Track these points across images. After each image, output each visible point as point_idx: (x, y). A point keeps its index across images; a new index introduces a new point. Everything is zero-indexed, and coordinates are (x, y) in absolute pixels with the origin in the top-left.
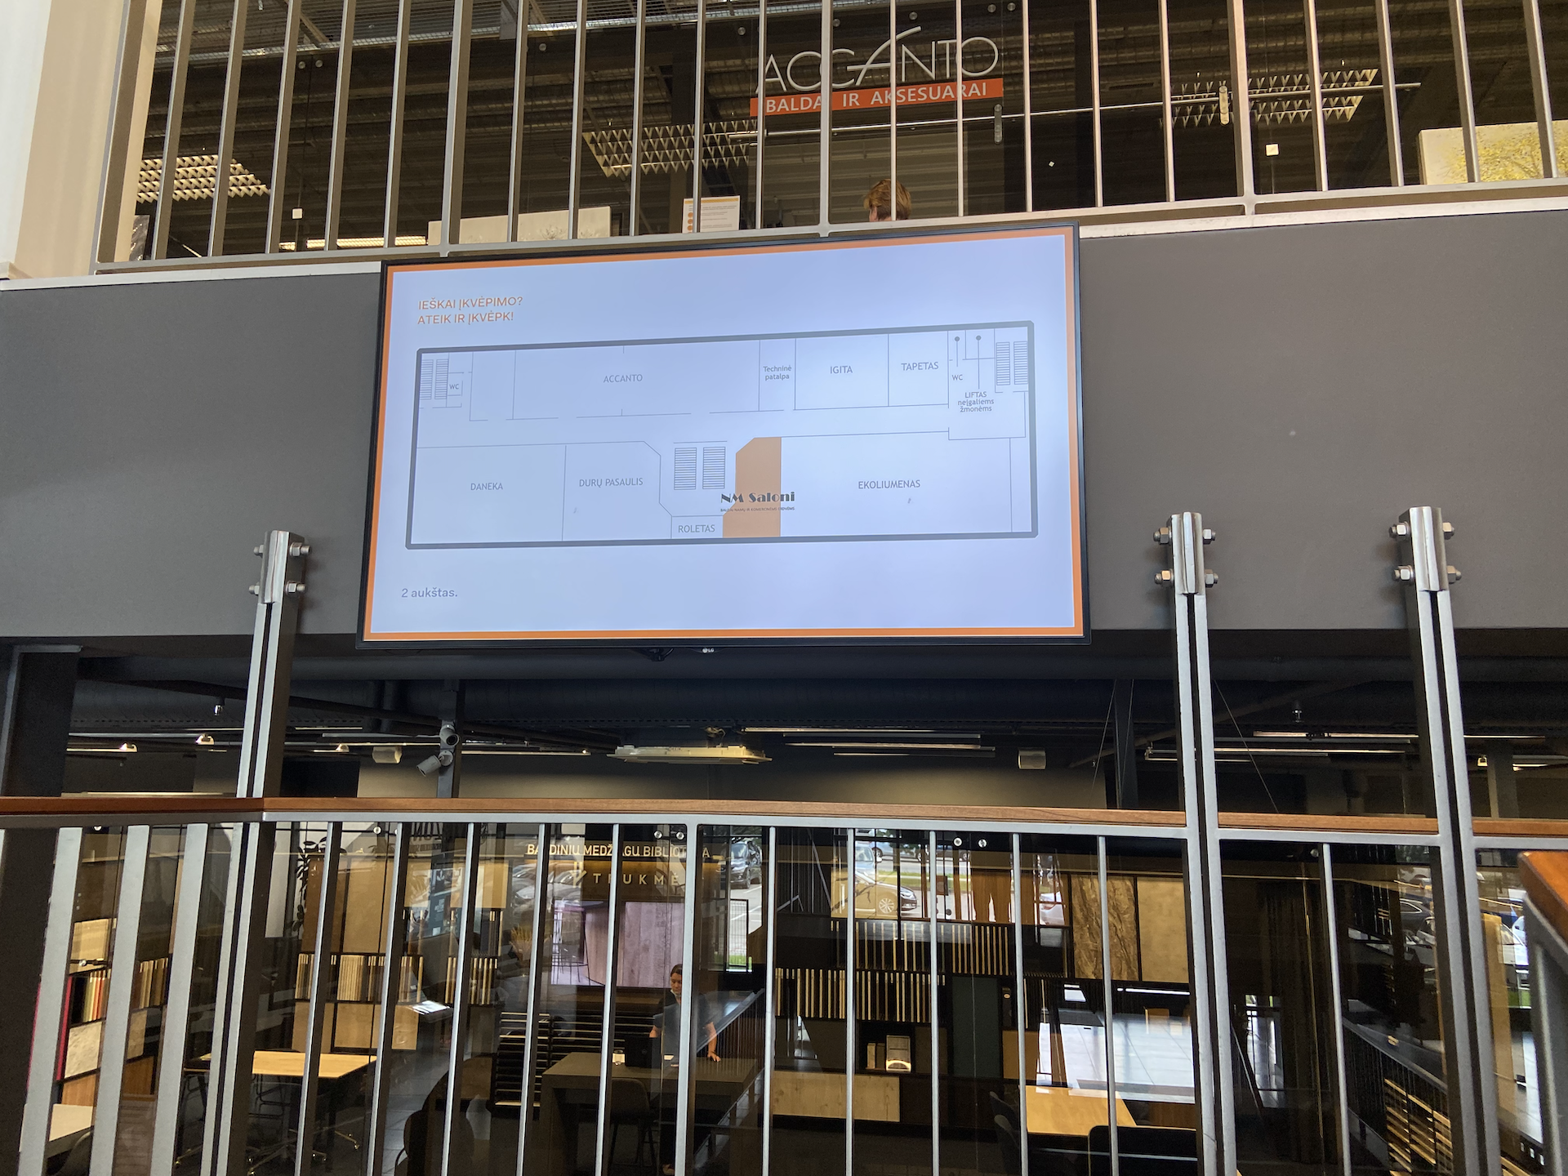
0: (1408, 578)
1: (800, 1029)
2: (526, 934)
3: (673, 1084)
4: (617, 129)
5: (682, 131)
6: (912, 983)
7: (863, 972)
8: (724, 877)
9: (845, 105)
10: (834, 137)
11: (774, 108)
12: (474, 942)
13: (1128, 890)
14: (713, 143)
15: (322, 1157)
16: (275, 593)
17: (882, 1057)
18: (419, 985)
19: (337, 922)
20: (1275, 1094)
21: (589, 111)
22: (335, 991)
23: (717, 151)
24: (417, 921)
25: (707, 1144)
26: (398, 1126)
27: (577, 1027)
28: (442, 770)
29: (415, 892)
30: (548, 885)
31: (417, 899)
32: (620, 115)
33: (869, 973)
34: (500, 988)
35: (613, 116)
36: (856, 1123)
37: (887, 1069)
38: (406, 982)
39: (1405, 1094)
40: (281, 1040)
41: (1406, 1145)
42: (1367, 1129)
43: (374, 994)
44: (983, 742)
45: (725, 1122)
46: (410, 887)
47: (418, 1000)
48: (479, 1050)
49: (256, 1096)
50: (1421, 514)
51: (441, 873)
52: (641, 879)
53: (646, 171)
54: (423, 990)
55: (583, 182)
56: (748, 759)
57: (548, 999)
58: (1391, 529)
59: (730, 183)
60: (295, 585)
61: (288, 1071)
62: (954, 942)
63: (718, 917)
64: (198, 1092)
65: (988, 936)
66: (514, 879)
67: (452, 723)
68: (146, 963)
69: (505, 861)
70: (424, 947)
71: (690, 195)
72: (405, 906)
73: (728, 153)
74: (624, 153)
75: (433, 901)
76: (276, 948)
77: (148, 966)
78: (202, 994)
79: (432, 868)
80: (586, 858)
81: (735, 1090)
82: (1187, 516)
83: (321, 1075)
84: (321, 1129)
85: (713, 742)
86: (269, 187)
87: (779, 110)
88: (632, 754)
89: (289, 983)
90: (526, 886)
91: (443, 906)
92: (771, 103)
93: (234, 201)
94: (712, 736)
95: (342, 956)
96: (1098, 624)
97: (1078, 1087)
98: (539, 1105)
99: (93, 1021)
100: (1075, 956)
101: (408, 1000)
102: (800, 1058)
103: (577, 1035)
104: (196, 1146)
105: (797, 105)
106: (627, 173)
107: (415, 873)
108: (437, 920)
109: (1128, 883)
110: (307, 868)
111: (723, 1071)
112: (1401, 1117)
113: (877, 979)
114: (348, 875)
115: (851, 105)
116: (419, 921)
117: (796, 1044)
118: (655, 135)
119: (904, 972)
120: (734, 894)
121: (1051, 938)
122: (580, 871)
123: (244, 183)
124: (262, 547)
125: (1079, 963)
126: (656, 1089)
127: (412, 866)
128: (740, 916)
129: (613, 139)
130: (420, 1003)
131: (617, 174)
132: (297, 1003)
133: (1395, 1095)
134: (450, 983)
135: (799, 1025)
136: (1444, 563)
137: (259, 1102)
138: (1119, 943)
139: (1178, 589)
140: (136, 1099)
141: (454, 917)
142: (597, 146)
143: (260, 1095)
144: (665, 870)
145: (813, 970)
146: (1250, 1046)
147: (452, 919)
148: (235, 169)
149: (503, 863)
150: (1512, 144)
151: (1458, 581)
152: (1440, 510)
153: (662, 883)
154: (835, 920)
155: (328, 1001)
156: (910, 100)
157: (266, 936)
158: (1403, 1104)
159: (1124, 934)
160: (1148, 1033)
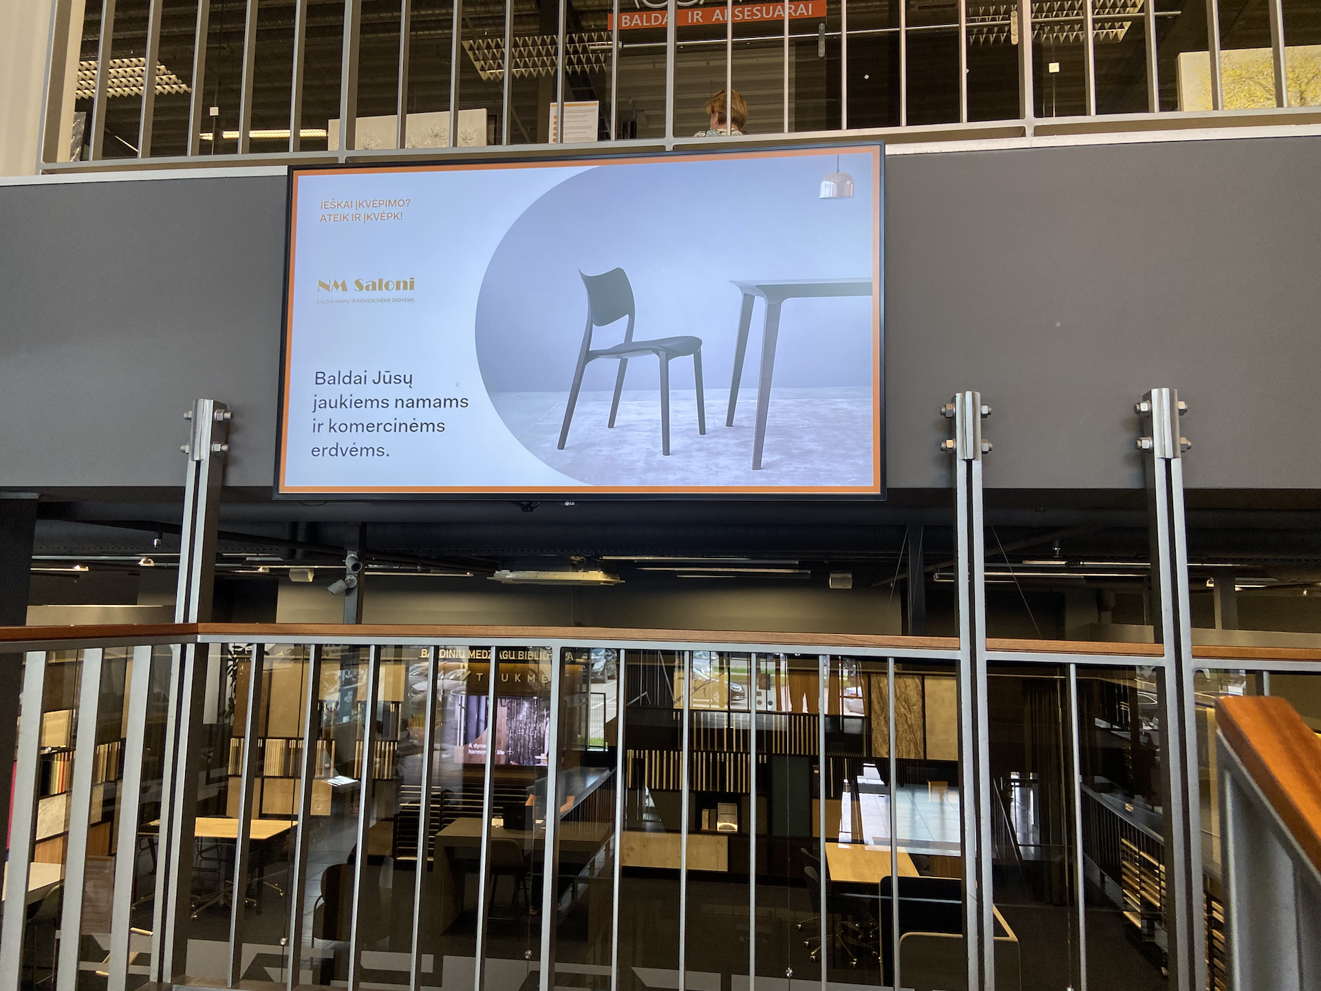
0: (1148, 447)
1: (648, 797)
2: (421, 721)
3: (541, 843)
4: (492, 37)
5: (548, 41)
6: (739, 762)
7: (699, 753)
8: (585, 674)
9: (690, 21)
10: (679, 51)
11: (629, 23)
12: (377, 728)
13: (917, 686)
14: (576, 52)
15: (253, 903)
16: (204, 453)
17: (714, 820)
18: (332, 763)
19: (262, 712)
20: (1032, 849)
21: (468, 20)
22: (262, 768)
23: (579, 59)
24: (330, 711)
25: (571, 889)
26: (315, 878)
27: (464, 797)
28: (348, 591)
29: (327, 685)
30: (438, 681)
31: (330, 691)
32: (495, 25)
33: (704, 753)
34: (399, 765)
35: (489, 25)
36: (690, 874)
37: (718, 829)
38: (321, 760)
39: (1137, 850)
40: (217, 808)
41: (1137, 892)
42: (1106, 877)
43: (295, 771)
44: (800, 566)
45: (585, 873)
46: (324, 683)
47: (331, 775)
48: (383, 816)
49: (197, 853)
50: (1161, 394)
51: (349, 672)
52: (517, 678)
53: (518, 76)
54: (336, 767)
55: (462, 83)
56: (605, 582)
57: (440, 775)
58: (1135, 407)
59: (590, 86)
60: (220, 445)
61: (223, 833)
62: (774, 730)
63: (580, 707)
64: (149, 850)
65: (802, 724)
66: (410, 676)
67: (356, 552)
68: (102, 746)
69: (402, 663)
70: (336, 732)
71: (555, 100)
72: (320, 699)
73: (589, 61)
74: (498, 62)
75: (343, 693)
76: (211, 732)
77: (103, 748)
78: (152, 771)
79: (342, 669)
80: (471, 660)
81: (594, 847)
82: (969, 394)
83: (252, 836)
84: (252, 879)
85: (576, 567)
86: (189, 86)
87: (632, 25)
88: (507, 577)
89: (223, 762)
90: (420, 681)
91: (351, 697)
92: (626, 19)
93: (160, 97)
94: (575, 563)
95: (267, 740)
96: (892, 484)
97: (873, 843)
98: (432, 860)
99: (58, 794)
100: (873, 739)
101: (323, 776)
102: (648, 821)
103: (464, 803)
104: (148, 894)
105: (649, 20)
106: (500, 77)
107: (327, 673)
108: (346, 710)
109: (917, 681)
110: (236, 668)
111: (583, 832)
112: (1133, 869)
113: (711, 758)
114: (271, 674)
115: (695, 21)
116: (331, 711)
117: (644, 810)
118: (525, 44)
119: (733, 753)
120: (594, 688)
121: (853, 727)
122: (465, 670)
123: (168, 83)
124: (190, 412)
125: (876, 745)
126: (528, 847)
127: (324, 667)
128: (598, 705)
129: (489, 47)
130: (334, 778)
131: (492, 78)
132: (230, 778)
133: (1129, 852)
134: (358, 761)
135: (647, 794)
136: (1178, 435)
137: (200, 858)
138: (908, 729)
139: (959, 456)
140: (97, 860)
141: (361, 707)
142: (474, 54)
143: (201, 852)
144: (537, 671)
145: (658, 752)
146: (1012, 810)
147: (359, 709)
148: (159, 70)
149: (401, 664)
150: (1256, 66)
151: (1188, 450)
152: (1176, 390)
153: (534, 681)
154: (677, 710)
155: (256, 777)
156: (746, 18)
157: (204, 723)
158: (1136, 859)
159: (913, 722)
160: (930, 800)
